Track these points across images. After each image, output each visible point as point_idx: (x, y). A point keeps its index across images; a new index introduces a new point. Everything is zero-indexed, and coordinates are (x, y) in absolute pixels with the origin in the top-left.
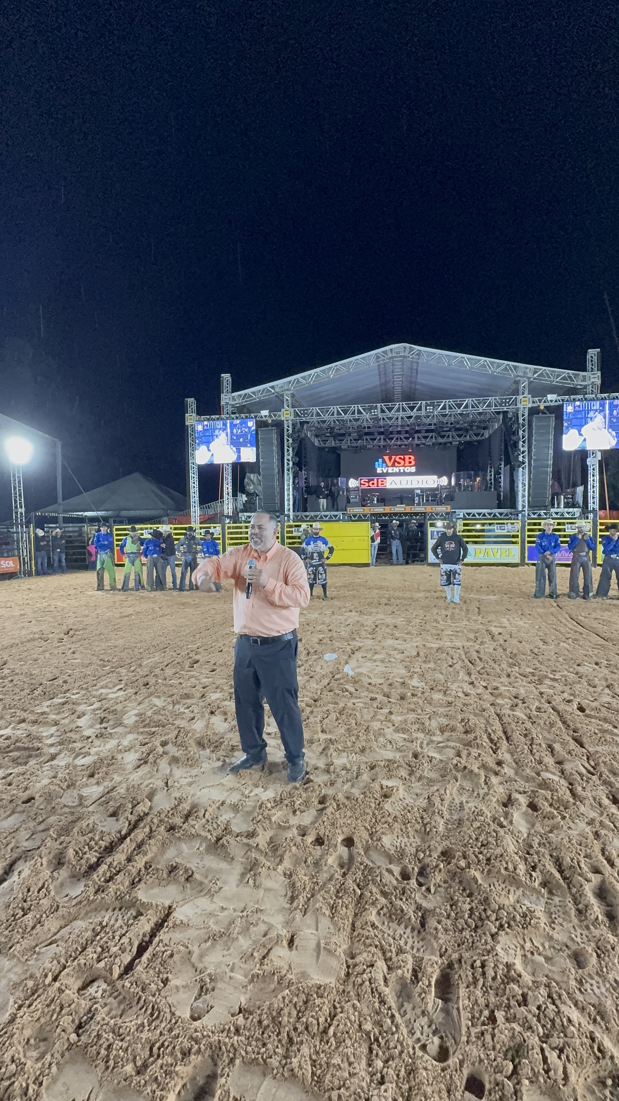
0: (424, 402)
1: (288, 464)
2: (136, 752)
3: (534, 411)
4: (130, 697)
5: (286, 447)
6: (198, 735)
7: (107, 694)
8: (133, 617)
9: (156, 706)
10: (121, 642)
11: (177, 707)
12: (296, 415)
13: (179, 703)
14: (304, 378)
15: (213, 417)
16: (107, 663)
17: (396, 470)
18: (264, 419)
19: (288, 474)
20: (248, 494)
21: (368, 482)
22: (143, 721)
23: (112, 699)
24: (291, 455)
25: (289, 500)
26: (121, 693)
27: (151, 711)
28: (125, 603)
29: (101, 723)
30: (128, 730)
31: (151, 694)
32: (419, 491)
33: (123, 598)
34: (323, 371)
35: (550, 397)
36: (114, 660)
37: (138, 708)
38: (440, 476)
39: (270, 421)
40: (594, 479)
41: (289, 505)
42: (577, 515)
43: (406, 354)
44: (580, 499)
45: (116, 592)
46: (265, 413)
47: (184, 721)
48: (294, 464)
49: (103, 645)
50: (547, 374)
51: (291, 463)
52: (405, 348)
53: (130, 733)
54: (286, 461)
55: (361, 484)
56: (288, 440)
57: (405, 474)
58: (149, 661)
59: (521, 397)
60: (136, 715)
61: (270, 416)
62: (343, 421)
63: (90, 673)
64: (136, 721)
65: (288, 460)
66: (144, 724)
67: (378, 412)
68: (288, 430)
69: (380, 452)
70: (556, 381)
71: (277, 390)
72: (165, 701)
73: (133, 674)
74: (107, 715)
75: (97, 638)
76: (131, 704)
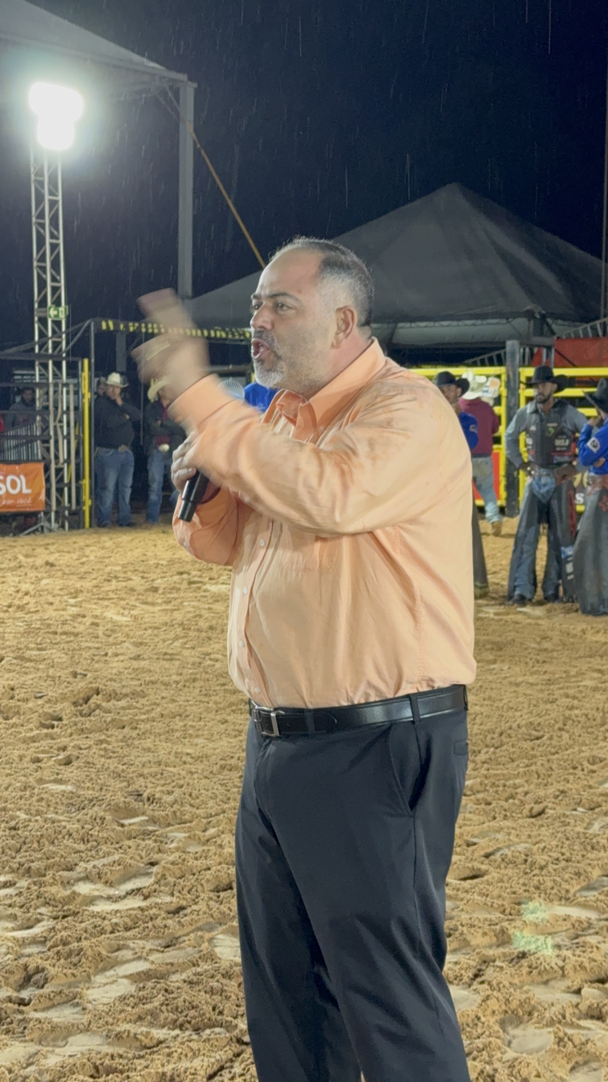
7: (92, 900)
9: (211, 957)
16: (144, 805)
22: (143, 1000)
23: (94, 916)
26: (135, 903)
27: (184, 976)
29: (21, 987)
30: (85, 1019)
36: (170, 799)
37: (155, 957)
49: (165, 749)
53: (87, 1029)
60: (136, 978)
64: (123, 999)
66: (140, 1009)
73: (199, 849)
74: (46, 964)
75: (159, 727)
76: (141, 943)
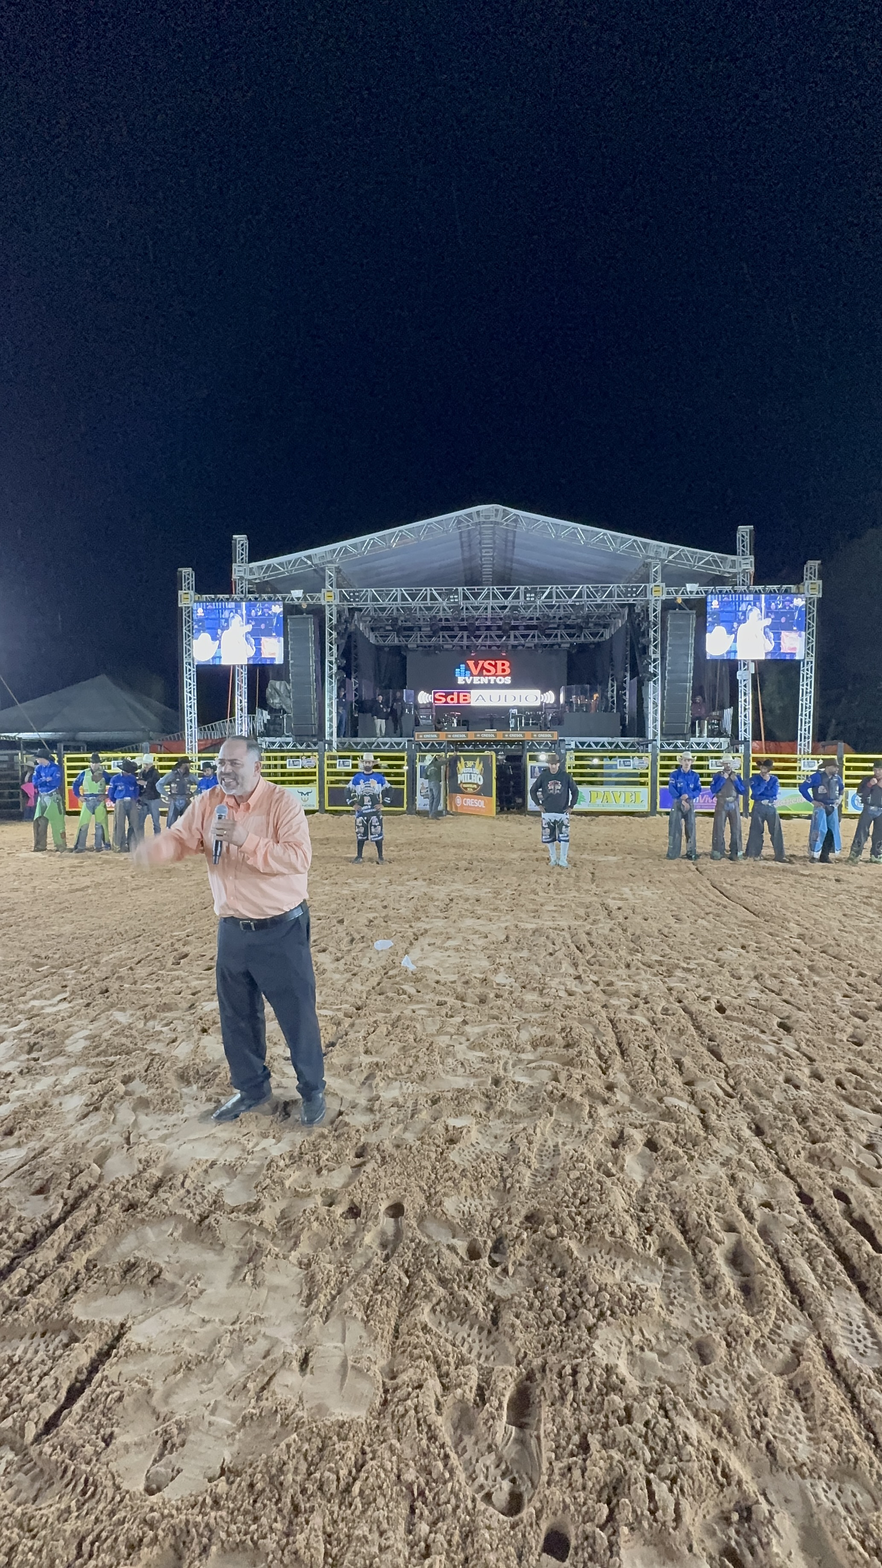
0: (522, 588)
1: (331, 669)
2: (82, 1093)
3: (668, 606)
4: (79, 1011)
5: (327, 645)
6: (181, 1065)
7: (42, 1008)
8: (90, 891)
9: (117, 1022)
10: (68, 929)
11: (151, 1023)
12: (343, 598)
13: (154, 1017)
14: (354, 546)
15: (221, 596)
16: (44, 961)
17: (484, 680)
18: (296, 602)
19: (331, 683)
20: (272, 711)
21: (446, 697)
22: (96, 1047)
23: (49, 1014)
24: (335, 655)
25: (331, 720)
26: (65, 1005)
27: (110, 1032)
28: (79, 870)
29: (29, 1053)
30: (73, 1060)
31: (112, 1005)
32: (515, 711)
33: (76, 862)
34: (382, 538)
35: (689, 587)
36: (57, 956)
37: (90, 1027)
38: (543, 692)
39: (304, 606)
40: (745, 700)
41: (331, 727)
42: (725, 746)
43: (499, 519)
44: (728, 726)
45: (65, 853)
46: (297, 593)
47: (160, 1044)
48: (339, 668)
49: (40, 934)
50: (686, 556)
51: (335, 667)
52: (497, 510)
53: (75, 1065)
54: (327, 663)
55: (435, 699)
56: (331, 634)
57: (496, 686)
58: (112, 956)
59: (652, 585)
60: (86, 1038)
61: (305, 599)
62: (410, 609)
63: (15, 976)
64: (85, 1048)
65: (331, 662)
66: (97, 1051)
67: (459, 599)
68: (331, 620)
69: (463, 654)
70: (698, 566)
71: (316, 561)
72: (132, 1015)
73: (84, 976)
74: (39, 1040)
75: (31, 924)
76: (78, 1023)
